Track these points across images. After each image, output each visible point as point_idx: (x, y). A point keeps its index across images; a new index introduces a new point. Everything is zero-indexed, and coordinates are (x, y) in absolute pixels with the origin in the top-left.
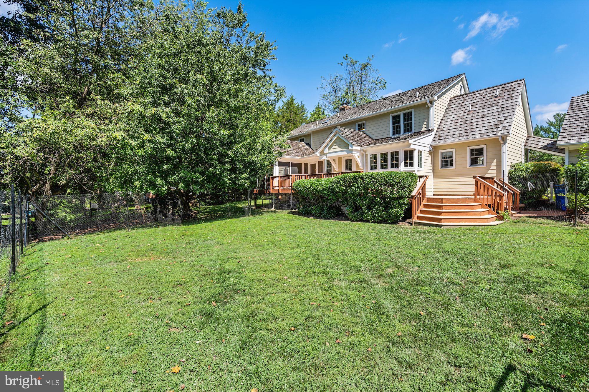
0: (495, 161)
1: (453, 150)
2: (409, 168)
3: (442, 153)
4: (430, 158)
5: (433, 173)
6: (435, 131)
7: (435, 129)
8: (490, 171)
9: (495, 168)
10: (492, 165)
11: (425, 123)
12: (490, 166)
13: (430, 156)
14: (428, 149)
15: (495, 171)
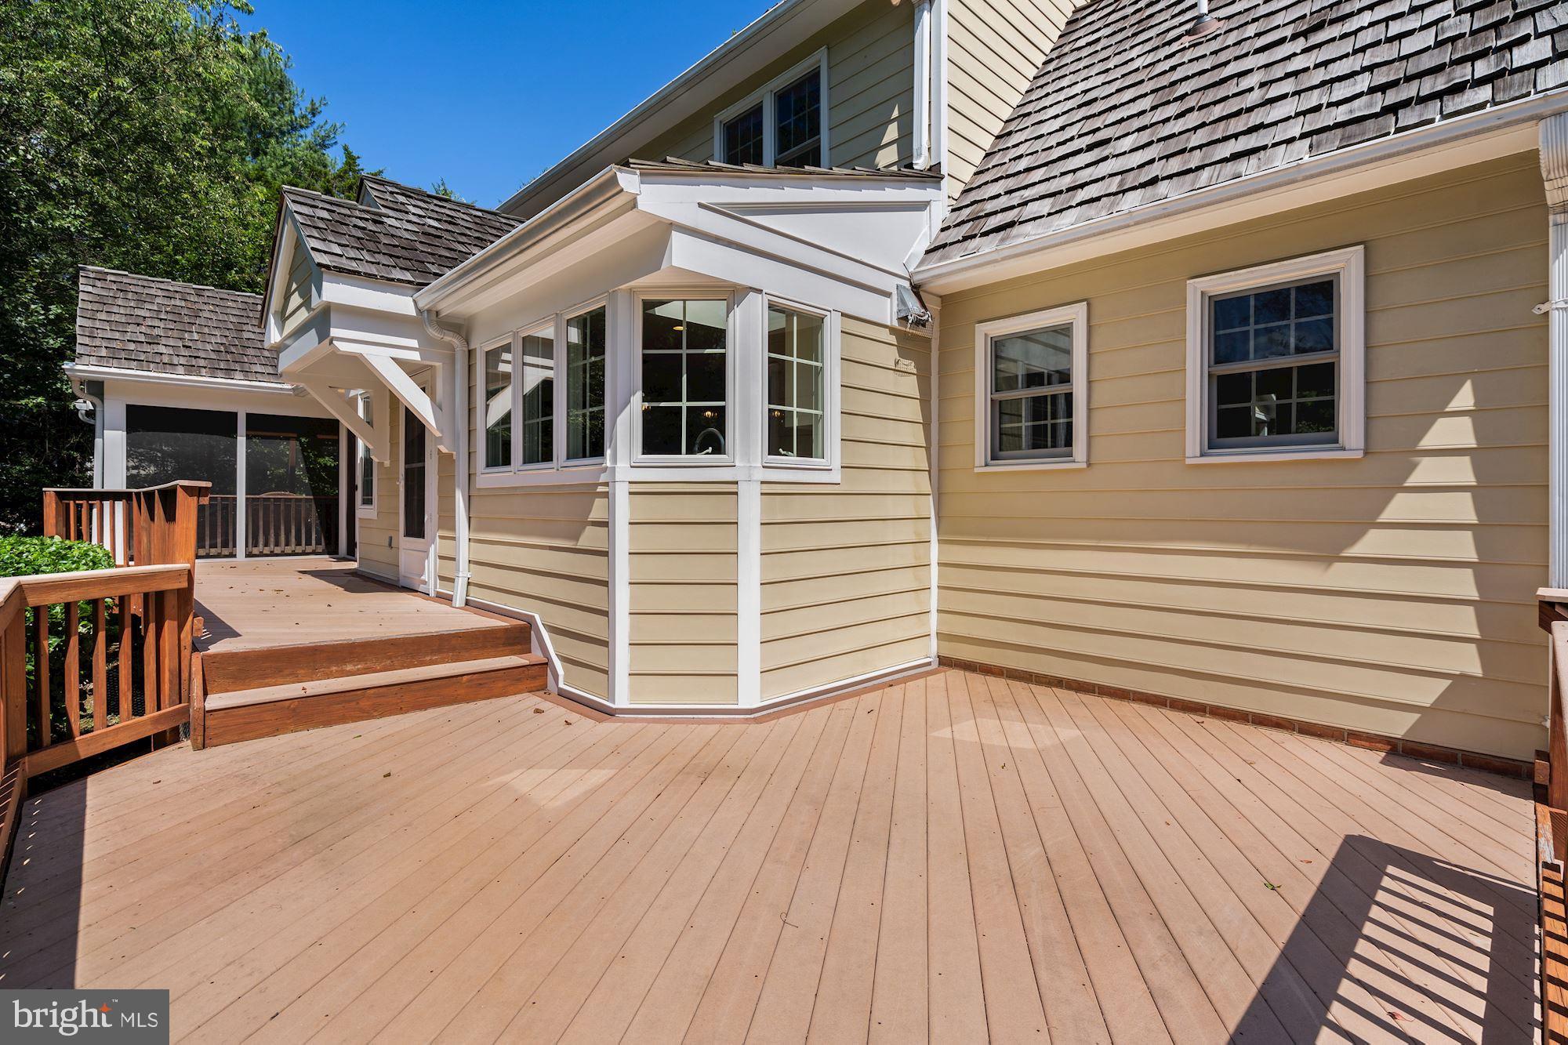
0: (1465, 398)
1: (1076, 315)
2: (683, 458)
3: (998, 346)
4: (910, 385)
5: (940, 497)
6: (950, 188)
7: (959, 171)
8: (1400, 507)
9: (1462, 472)
10: (1428, 442)
11: (892, 132)
12: (1411, 454)
13: (909, 365)
14: (887, 312)
15: (1464, 509)
